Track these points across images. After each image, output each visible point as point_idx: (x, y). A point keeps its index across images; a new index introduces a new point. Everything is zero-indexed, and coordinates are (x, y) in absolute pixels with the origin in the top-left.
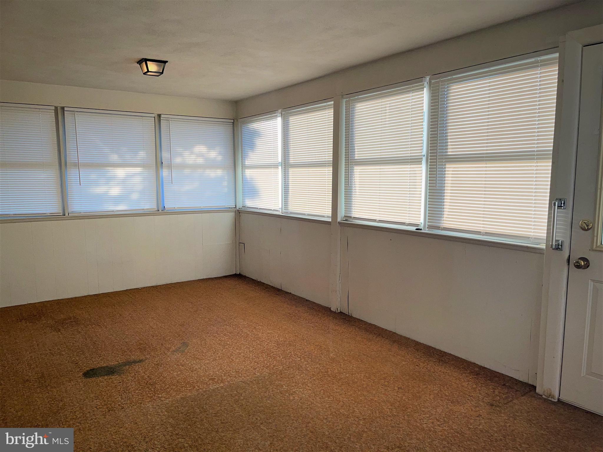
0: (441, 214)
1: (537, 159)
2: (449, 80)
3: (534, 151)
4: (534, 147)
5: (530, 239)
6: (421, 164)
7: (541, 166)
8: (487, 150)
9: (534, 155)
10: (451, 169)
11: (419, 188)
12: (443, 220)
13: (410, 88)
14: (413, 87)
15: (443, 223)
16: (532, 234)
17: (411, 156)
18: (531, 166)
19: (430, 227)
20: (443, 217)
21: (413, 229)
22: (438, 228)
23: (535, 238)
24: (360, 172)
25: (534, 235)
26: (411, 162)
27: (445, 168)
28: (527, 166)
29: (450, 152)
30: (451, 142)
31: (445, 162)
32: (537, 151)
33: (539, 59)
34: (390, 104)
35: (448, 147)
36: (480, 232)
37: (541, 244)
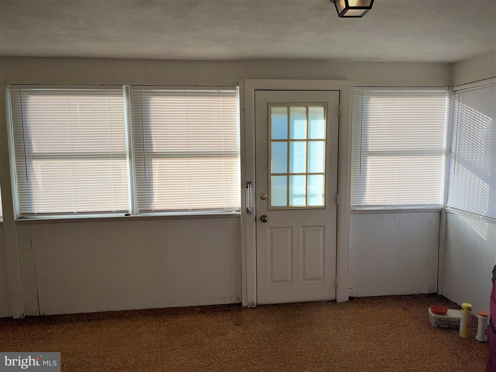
0: (151, 200)
1: (225, 157)
2: (147, 92)
3: (223, 152)
4: (222, 149)
5: (225, 209)
6: (126, 159)
7: (228, 161)
8: (188, 149)
9: (223, 154)
10: (156, 164)
11: (124, 180)
12: (154, 204)
13: (106, 91)
14: (109, 91)
15: (153, 207)
16: (225, 206)
17: (112, 152)
18: (221, 162)
19: (141, 211)
20: (153, 202)
21: (123, 215)
22: (150, 211)
23: (227, 208)
24: (41, 166)
25: (226, 206)
26: (112, 157)
27: (152, 162)
28: (219, 161)
29: (155, 150)
30: (155, 142)
31: (151, 157)
32: (225, 152)
33: (220, 91)
34: (80, 102)
35: (153, 146)
36: (188, 209)
37: (232, 211)
